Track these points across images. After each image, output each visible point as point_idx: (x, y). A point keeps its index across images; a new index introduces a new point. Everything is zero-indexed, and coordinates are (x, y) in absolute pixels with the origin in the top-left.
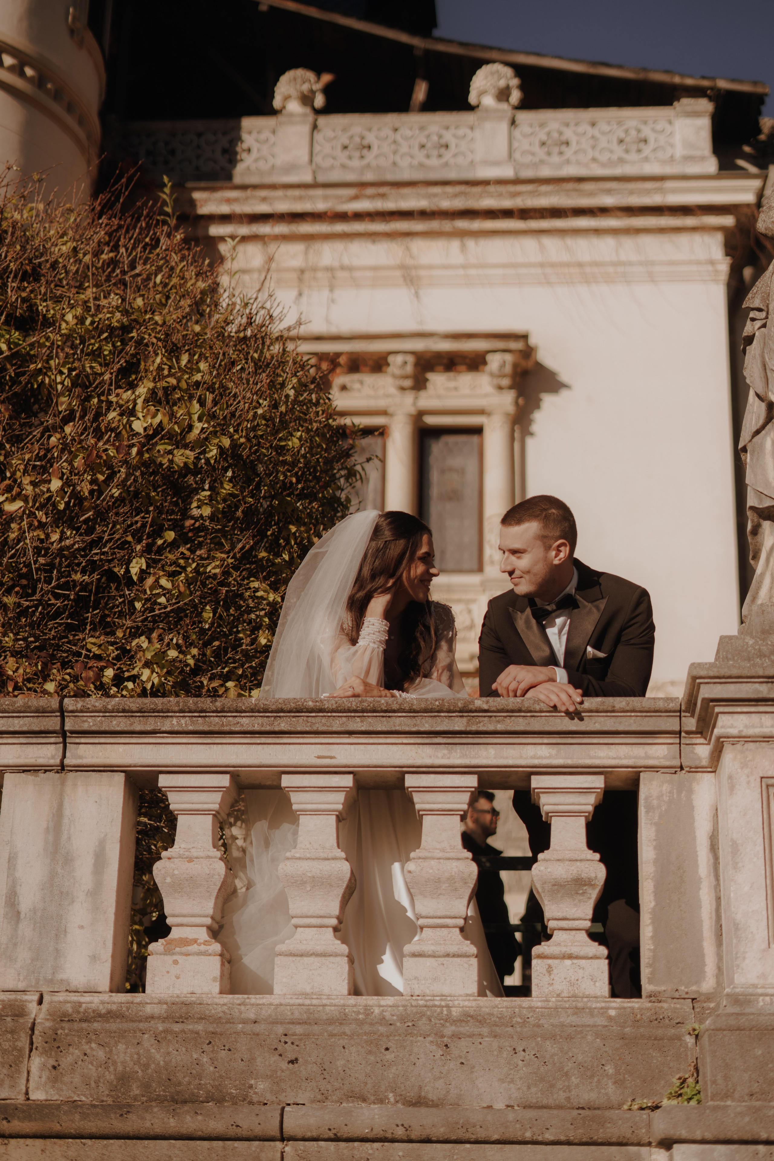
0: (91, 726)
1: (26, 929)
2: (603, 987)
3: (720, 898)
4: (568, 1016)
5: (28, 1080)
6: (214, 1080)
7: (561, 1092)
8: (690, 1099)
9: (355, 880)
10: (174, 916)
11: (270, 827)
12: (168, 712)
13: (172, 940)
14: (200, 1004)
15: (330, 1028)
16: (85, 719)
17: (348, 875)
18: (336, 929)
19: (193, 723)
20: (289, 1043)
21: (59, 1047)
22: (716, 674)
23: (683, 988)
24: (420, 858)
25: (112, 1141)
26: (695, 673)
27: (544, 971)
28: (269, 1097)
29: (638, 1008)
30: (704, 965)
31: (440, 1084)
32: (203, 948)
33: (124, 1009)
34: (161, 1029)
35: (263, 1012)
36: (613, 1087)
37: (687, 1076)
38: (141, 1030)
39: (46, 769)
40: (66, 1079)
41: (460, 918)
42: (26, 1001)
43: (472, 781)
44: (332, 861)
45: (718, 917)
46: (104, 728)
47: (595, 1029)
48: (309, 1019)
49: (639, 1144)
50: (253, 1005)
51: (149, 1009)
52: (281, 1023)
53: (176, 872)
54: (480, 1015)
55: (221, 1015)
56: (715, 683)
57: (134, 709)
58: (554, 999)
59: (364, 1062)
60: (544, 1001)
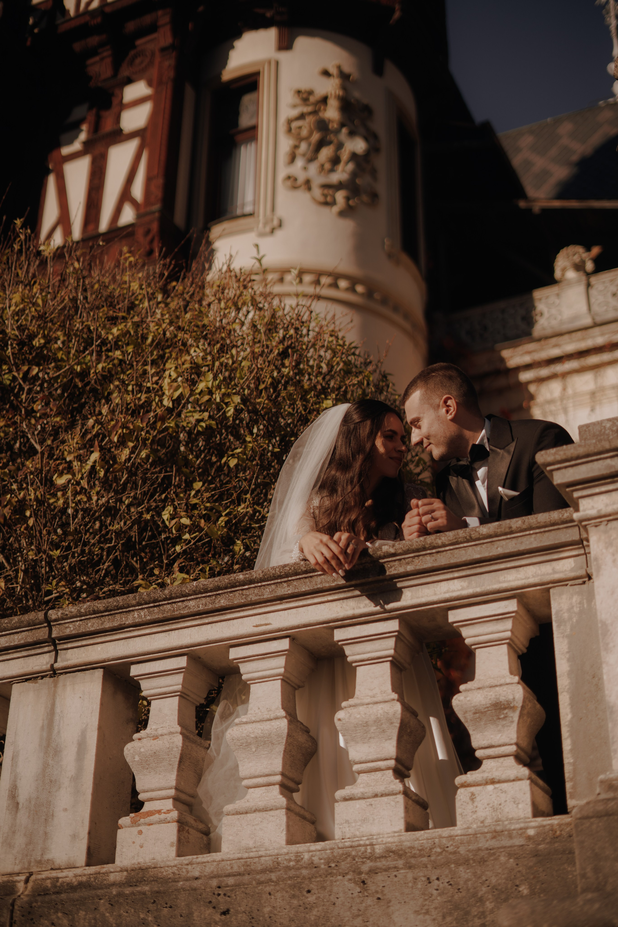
0: (71, 631)
1: (23, 817)
2: (525, 808)
4: (487, 840)
10: (145, 791)
12: (129, 607)
13: (142, 813)
14: (155, 867)
15: (258, 877)
16: (67, 625)
17: (287, 730)
18: (282, 787)
19: (150, 613)
20: (222, 895)
21: (32, 919)
24: (351, 706)
27: (468, 799)
32: (163, 816)
33: (92, 879)
34: (114, 893)
35: (207, 869)
38: (98, 896)
39: (42, 675)
41: (391, 759)
42: (18, 881)
43: (394, 626)
44: (274, 721)
46: (82, 630)
47: (509, 849)
48: (244, 870)
50: (199, 863)
51: (112, 878)
52: (218, 877)
53: (142, 750)
54: (402, 850)
55: (171, 876)
56: (566, 467)
57: (102, 609)
58: (475, 826)
59: (288, 907)
60: (465, 829)
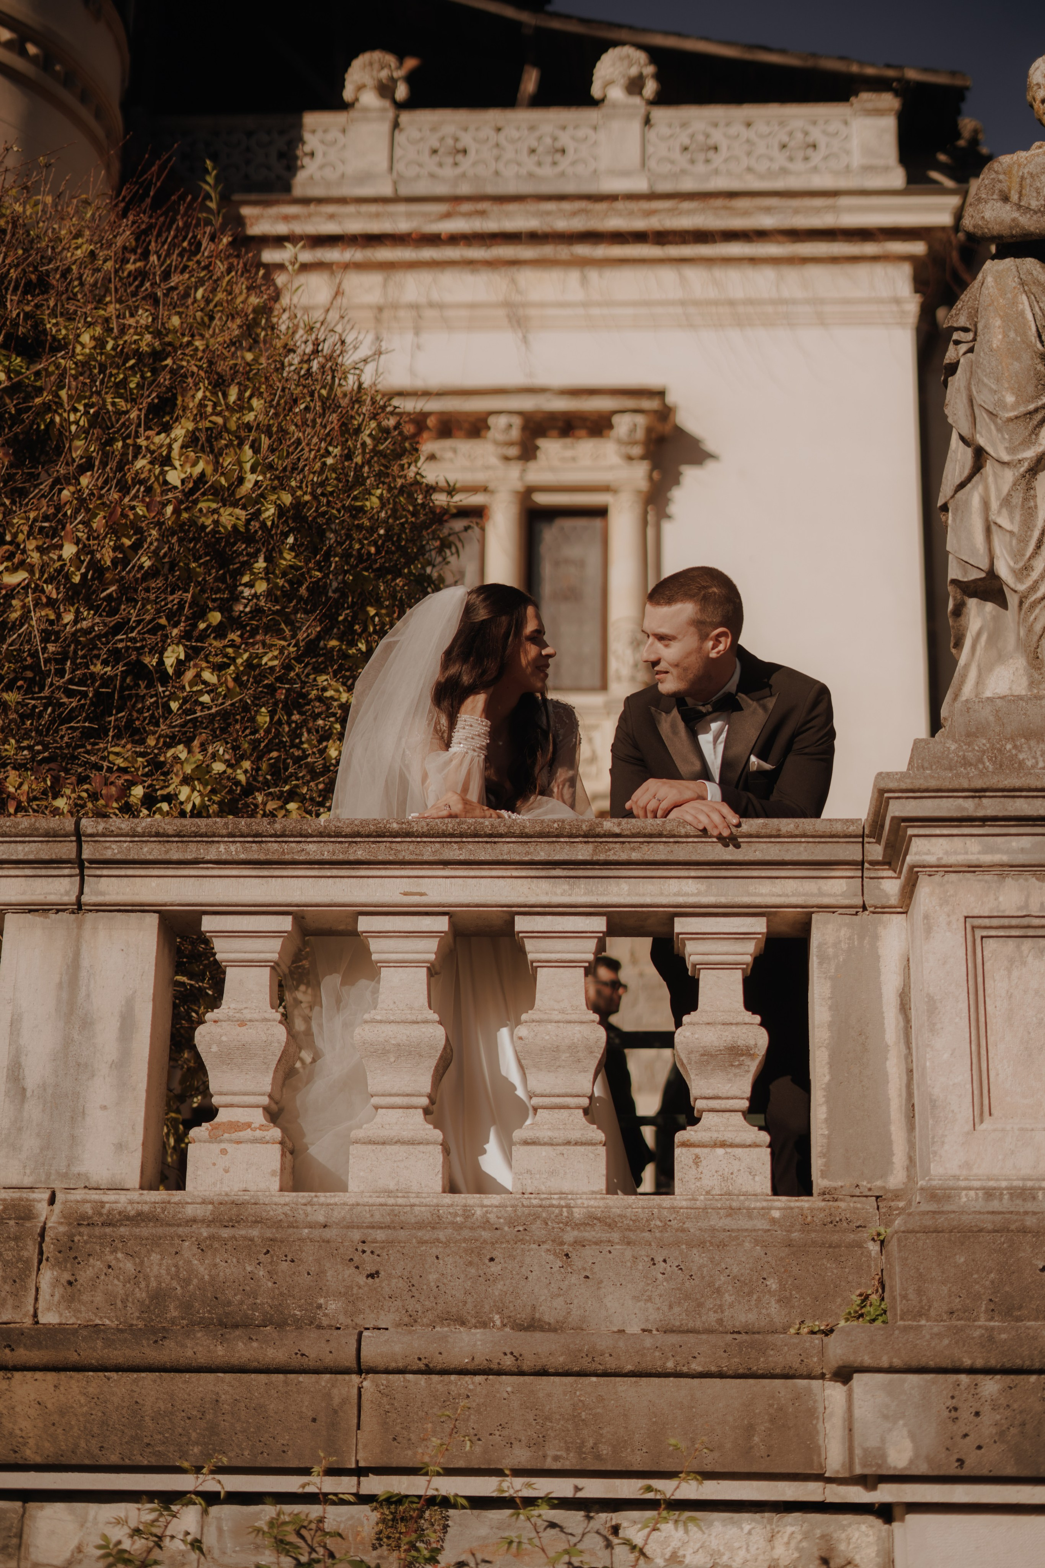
0: (115, 854)
1: (33, 1111)
2: (763, 1181)
3: (911, 1071)
4: (721, 1218)
5: (36, 1299)
6: (273, 1298)
7: (711, 1313)
8: (874, 1320)
9: (452, 1050)
10: (221, 1094)
11: (343, 983)
12: (214, 836)
13: (219, 1124)
14: (256, 1204)
15: (420, 1234)
16: (108, 844)
17: (443, 1042)
18: (427, 1112)
19: (245, 850)
20: (368, 1252)
21: (76, 1258)
22: (910, 787)
23: (865, 1183)
24: (533, 1021)
25: (143, 1375)
26: (882, 785)
27: (691, 1163)
28: (343, 1319)
29: (809, 1209)
30: (892, 1154)
31: (559, 1302)
32: (258, 1134)
33: (159, 1210)
34: (205, 1234)
35: (336, 1213)
36: (777, 1306)
37: (869, 1292)
38: (180, 1236)
39: (58, 908)
40: (84, 1298)
41: (584, 1096)
42: (34, 1200)
43: (599, 924)
44: (423, 1025)
45: (910, 1094)
46: (133, 856)
47: (754, 1234)
48: (393, 1222)
49: (810, 1377)
50: (322, 1204)
51: (190, 1211)
52: (358, 1227)
53: (224, 1039)
54: (610, 1218)
55: (282, 1217)
56: (907, 798)
57: (170, 832)
58: (702, 1197)
59: (462, 1276)
60: (690, 1200)
